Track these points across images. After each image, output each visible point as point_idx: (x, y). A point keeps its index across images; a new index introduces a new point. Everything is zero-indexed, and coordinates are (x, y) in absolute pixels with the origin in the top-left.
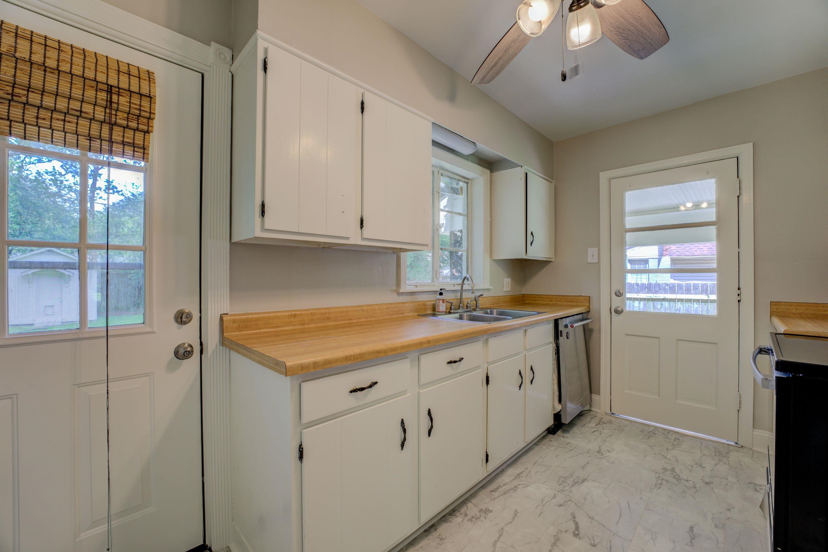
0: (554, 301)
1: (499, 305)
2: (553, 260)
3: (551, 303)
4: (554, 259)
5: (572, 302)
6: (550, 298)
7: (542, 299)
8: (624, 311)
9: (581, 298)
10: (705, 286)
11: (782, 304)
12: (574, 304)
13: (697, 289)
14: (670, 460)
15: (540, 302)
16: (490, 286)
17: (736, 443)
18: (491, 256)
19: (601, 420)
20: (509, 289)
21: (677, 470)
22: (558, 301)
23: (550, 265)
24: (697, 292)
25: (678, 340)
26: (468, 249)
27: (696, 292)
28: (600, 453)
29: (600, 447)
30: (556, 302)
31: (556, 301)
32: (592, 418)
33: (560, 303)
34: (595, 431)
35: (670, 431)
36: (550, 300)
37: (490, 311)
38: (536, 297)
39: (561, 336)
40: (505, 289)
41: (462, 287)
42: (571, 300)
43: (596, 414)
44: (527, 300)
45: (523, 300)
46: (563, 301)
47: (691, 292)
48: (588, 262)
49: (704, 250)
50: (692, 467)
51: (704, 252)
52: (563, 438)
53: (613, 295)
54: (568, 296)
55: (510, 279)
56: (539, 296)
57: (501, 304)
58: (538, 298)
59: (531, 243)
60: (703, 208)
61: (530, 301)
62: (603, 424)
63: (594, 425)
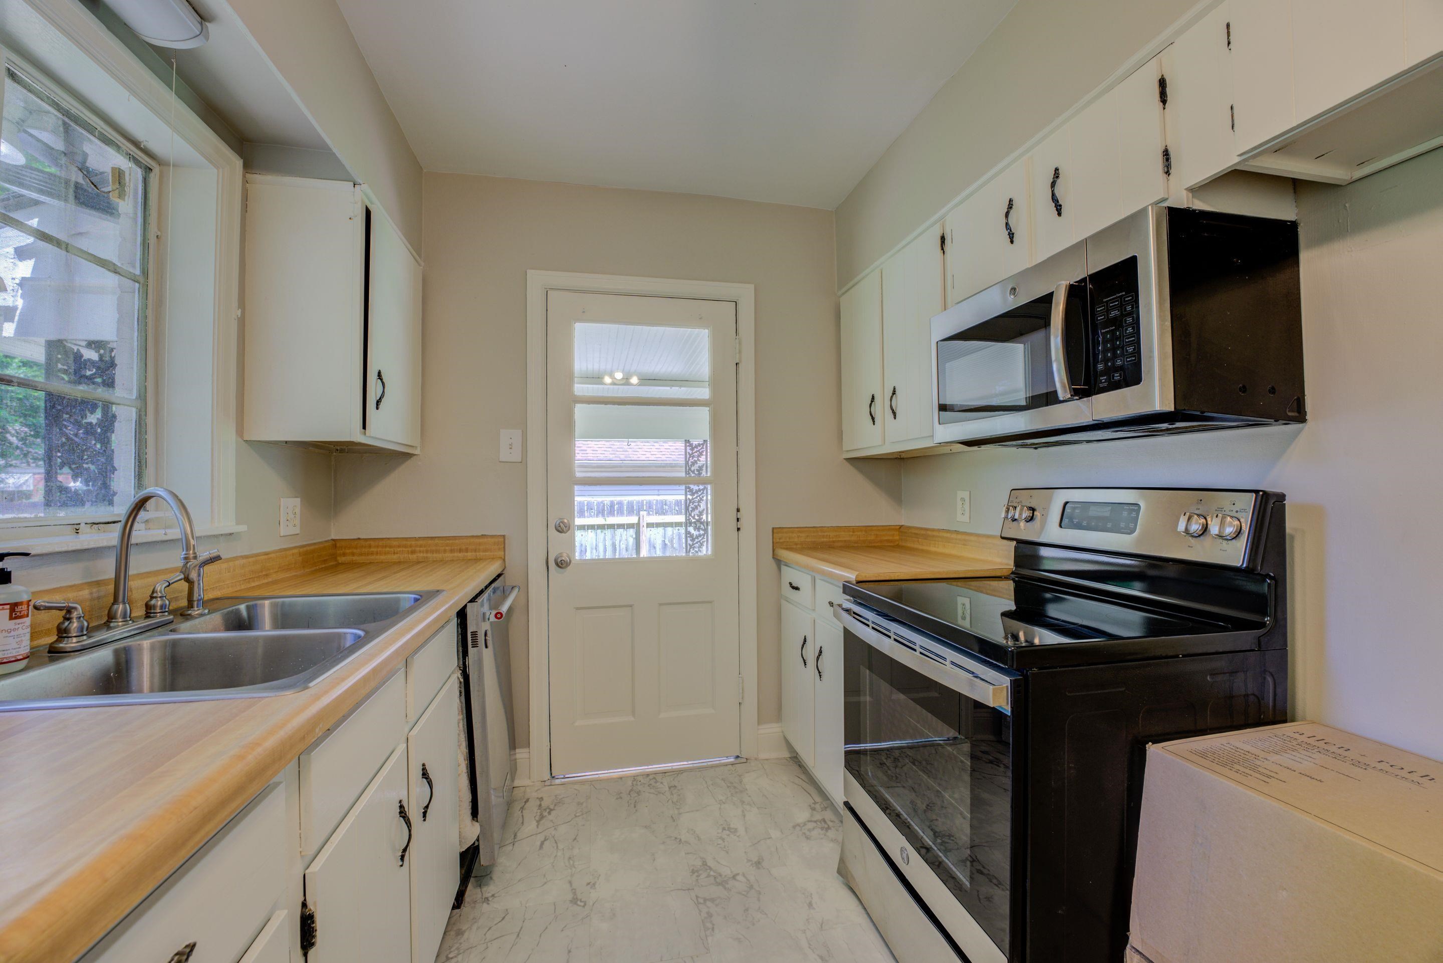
0: (420, 552)
1: (266, 581)
2: (417, 452)
3: (414, 557)
4: (419, 449)
5: (467, 550)
6: (411, 546)
7: (387, 549)
8: (573, 562)
9: (486, 540)
10: (602, 505)
11: (785, 530)
12: (470, 555)
13: (592, 509)
14: (690, 844)
15: (382, 557)
16: (238, 523)
17: (738, 757)
18: (240, 430)
19: (540, 805)
20: (297, 530)
21: (710, 863)
22: (432, 552)
23: (410, 462)
24: (592, 514)
25: (660, 605)
26: (142, 397)
27: (590, 514)
28: (579, 903)
29: (570, 883)
30: (425, 555)
31: (427, 552)
32: (522, 808)
33: (435, 555)
34: (542, 844)
35: (656, 773)
36: (410, 549)
37: (248, 608)
38: (370, 547)
39: (475, 645)
40: (285, 530)
41: (126, 535)
42: (464, 547)
43: (525, 792)
44: (344, 555)
45: (334, 557)
46: (445, 551)
47: (585, 515)
48: (500, 460)
49: (587, 452)
50: (723, 840)
51: (588, 455)
52: (485, 905)
53: (553, 532)
54: (455, 538)
55: (298, 501)
56: (381, 543)
57: (274, 577)
58: (378, 547)
59: (378, 403)
60: (632, 385)
61: (354, 558)
62: (549, 813)
63: (534, 823)
